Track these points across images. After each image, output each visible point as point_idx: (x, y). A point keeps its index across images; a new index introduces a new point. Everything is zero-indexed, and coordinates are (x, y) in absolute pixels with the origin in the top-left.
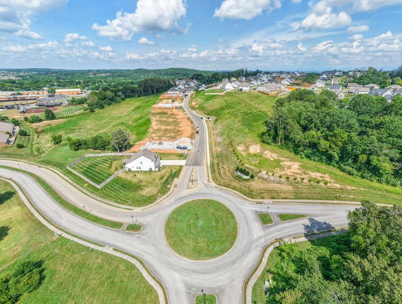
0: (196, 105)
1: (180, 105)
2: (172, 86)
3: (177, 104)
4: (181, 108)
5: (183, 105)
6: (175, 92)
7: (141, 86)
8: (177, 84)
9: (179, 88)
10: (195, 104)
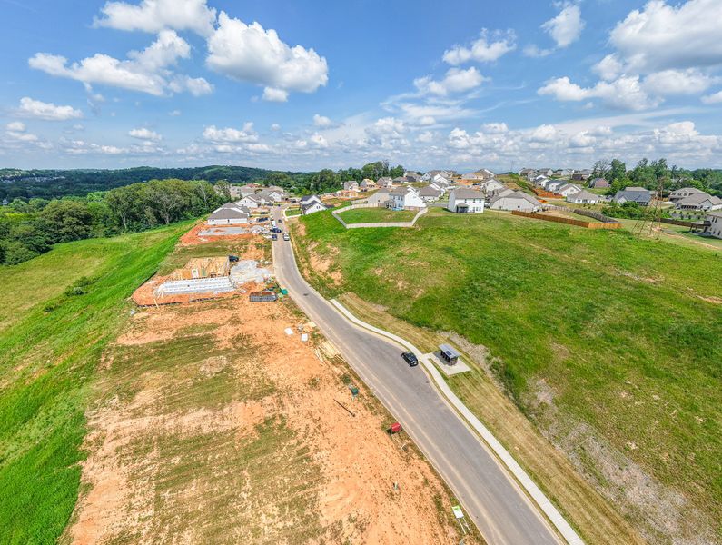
0: (332, 269)
1: (265, 273)
2: (222, 202)
3: (250, 272)
4: (271, 292)
5: (275, 272)
6: (233, 221)
7: (118, 203)
8: (233, 197)
9: (244, 208)
10: (325, 266)
